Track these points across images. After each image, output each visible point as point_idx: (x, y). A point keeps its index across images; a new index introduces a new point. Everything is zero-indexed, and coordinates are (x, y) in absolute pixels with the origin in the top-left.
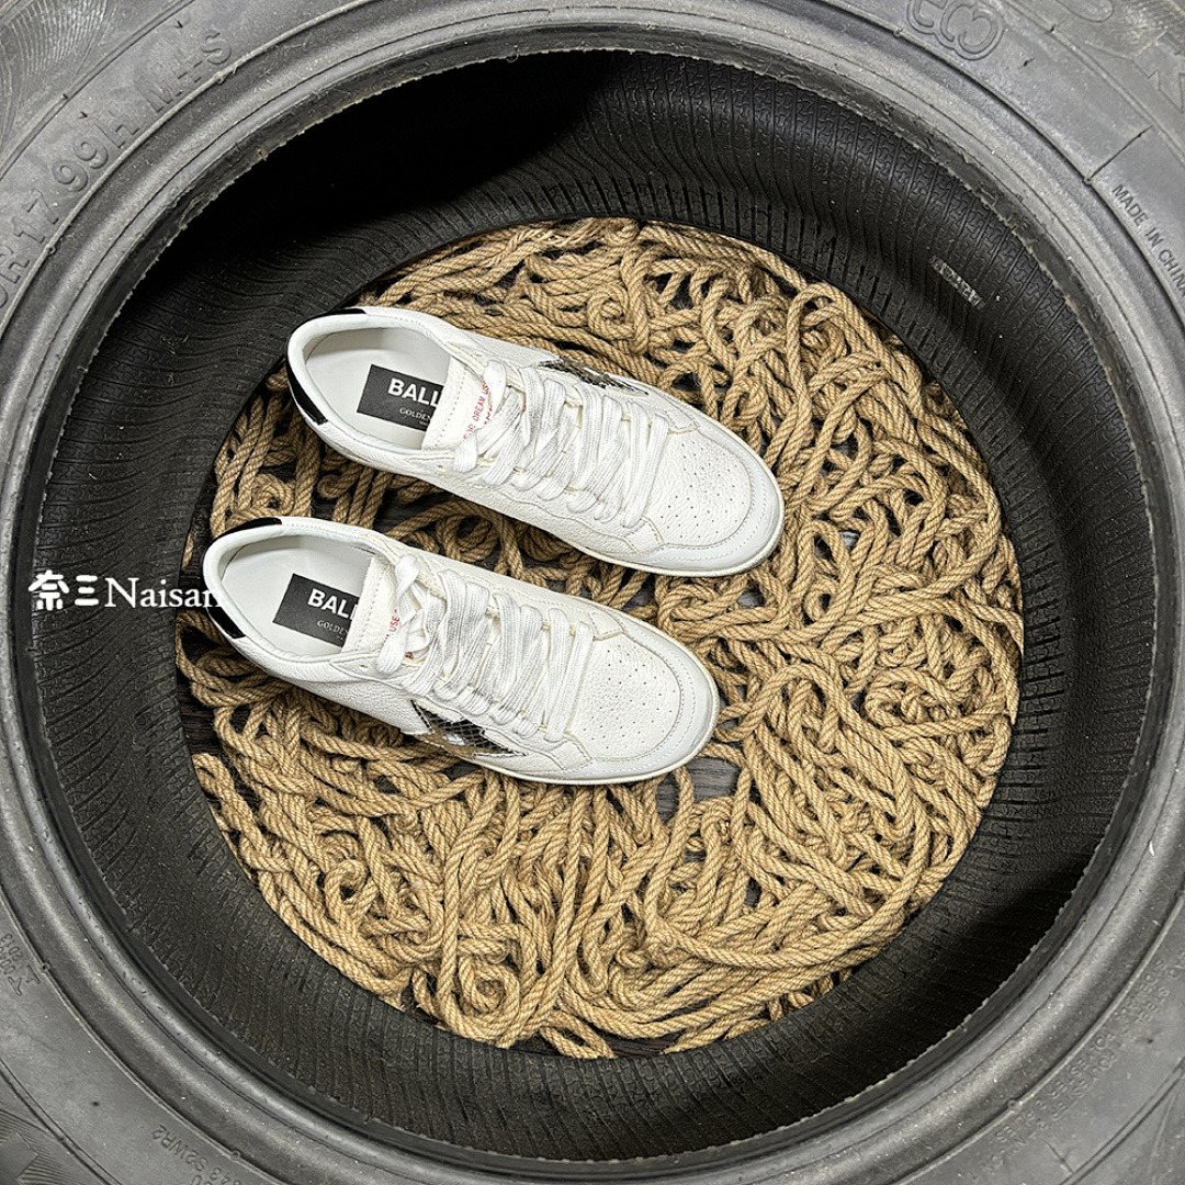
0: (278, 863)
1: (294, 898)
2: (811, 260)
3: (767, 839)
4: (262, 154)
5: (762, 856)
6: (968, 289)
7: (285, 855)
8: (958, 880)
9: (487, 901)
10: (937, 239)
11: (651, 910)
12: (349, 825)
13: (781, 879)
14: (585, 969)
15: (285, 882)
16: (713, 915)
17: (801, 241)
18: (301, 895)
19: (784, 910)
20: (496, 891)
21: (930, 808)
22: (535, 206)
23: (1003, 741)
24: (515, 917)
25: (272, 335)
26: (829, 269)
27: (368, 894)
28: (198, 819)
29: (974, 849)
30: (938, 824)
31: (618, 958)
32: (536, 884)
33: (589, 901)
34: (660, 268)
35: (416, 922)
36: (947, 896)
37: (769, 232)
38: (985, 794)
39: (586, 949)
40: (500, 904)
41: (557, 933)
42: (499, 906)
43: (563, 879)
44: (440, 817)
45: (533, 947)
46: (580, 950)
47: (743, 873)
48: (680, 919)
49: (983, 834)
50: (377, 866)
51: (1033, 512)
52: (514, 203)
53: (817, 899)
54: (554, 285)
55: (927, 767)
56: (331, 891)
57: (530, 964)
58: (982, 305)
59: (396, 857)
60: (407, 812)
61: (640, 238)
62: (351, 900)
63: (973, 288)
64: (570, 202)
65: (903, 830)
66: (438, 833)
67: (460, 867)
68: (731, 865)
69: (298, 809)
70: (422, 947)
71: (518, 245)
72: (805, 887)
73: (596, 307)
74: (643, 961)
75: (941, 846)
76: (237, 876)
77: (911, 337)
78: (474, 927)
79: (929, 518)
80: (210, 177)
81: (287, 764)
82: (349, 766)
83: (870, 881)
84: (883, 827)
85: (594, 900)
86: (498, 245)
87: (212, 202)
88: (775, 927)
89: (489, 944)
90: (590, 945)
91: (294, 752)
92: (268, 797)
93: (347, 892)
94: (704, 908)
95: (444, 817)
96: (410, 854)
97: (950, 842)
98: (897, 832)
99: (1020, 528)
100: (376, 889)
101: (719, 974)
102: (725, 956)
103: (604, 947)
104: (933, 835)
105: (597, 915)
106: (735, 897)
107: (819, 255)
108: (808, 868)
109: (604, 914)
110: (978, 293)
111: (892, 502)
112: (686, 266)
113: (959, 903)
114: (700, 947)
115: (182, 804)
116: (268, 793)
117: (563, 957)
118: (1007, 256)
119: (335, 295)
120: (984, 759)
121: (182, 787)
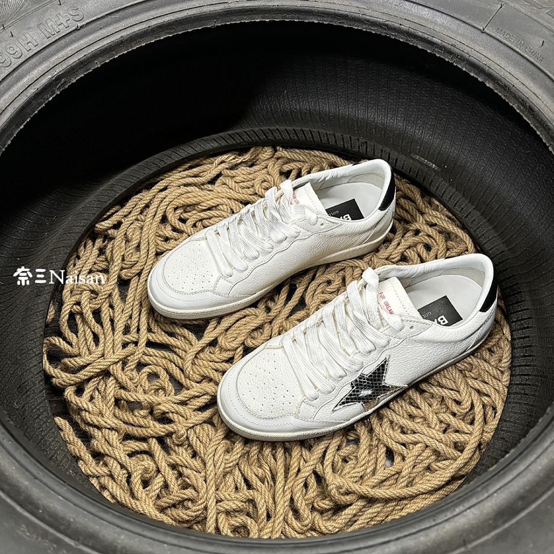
0: (102, 470)
1: (112, 488)
2: (357, 149)
3: (392, 422)
4: (98, 64)
5: (391, 432)
6: (431, 164)
7: (106, 465)
8: (505, 421)
9: (231, 479)
10: (412, 147)
11: (329, 470)
12: (144, 446)
13: (404, 445)
14: (296, 512)
15: (106, 481)
16: (368, 470)
17: (351, 143)
18: (117, 487)
19: (409, 461)
20: (237, 472)
21: (478, 391)
22: (225, 141)
23: (507, 349)
24: (249, 486)
25: (99, 201)
26: (367, 152)
27: (158, 482)
28: (53, 441)
29: (509, 403)
30: (486, 399)
31: (315, 505)
32: (260, 466)
33: (293, 470)
34: (286, 168)
35: (189, 492)
36: (502, 430)
37: (336, 141)
38: (506, 378)
39: (295, 498)
40: (240, 480)
41: (277, 490)
42: (239, 481)
43: (276, 461)
44: (199, 433)
45: (263, 501)
46: (292, 499)
47: (382, 446)
48: (349, 475)
49: (512, 393)
50: (163, 465)
51: (490, 238)
52: (215, 140)
53: (427, 452)
54: (237, 178)
55: (471, 372)
56: (136, 481)
57: (262, 511)
58: (440, 169)
59: (174, 458)
60: (180, 429)
61: (275, 156)
62: (148, 488)
63: (433, 163)
64: (242, 138)
65: (466, 405)
66: (198, 442)
67: (214, 455)
68: (375, 443)
69: (114, 437)
70: (194, 508)
71: (218, 165)
72: (419, 445)
73: (258, 183)
74: (331, 504)
75: (490, 413)
76: (76, 473)
77: (411, 173)
78: (226, 493)
79: (439, 252)
80: (72, 70)
81: (108, 413)
82: (144, 412)
83: (455, 437)
84: (455, 408)
85: (297, 469)
86: (208, 165)
87: (72, 83)
88: (407, 471)
89: (236, 502)
90: (298, 496)
91: (111, 408)
92: (96, 433)
93: (146, 483)
94: (363, 467)
95: (201, 432)
96: (182, 456)
97: (494, 409)
98: (464, 407)
99: (486, 245)
100: (163, 479)
101: (379, 507)
102: (380, 493)
103: (307, 497)
104: (484, 406)
105: (300, 476)
106: (380, 459)
107: (361, 147)
108: (419, 434)
109: (304, 474)
110: (436, 165)
111: (419, 250)
112: (299, 165)
113: (510, 434)
114: (365, 489)
115: (43, 434)
116: (96, 430)
117: (282, 506)
118: (446, 148)
119: (130, 182)
120: (500, 361)
121: (44, 423)
